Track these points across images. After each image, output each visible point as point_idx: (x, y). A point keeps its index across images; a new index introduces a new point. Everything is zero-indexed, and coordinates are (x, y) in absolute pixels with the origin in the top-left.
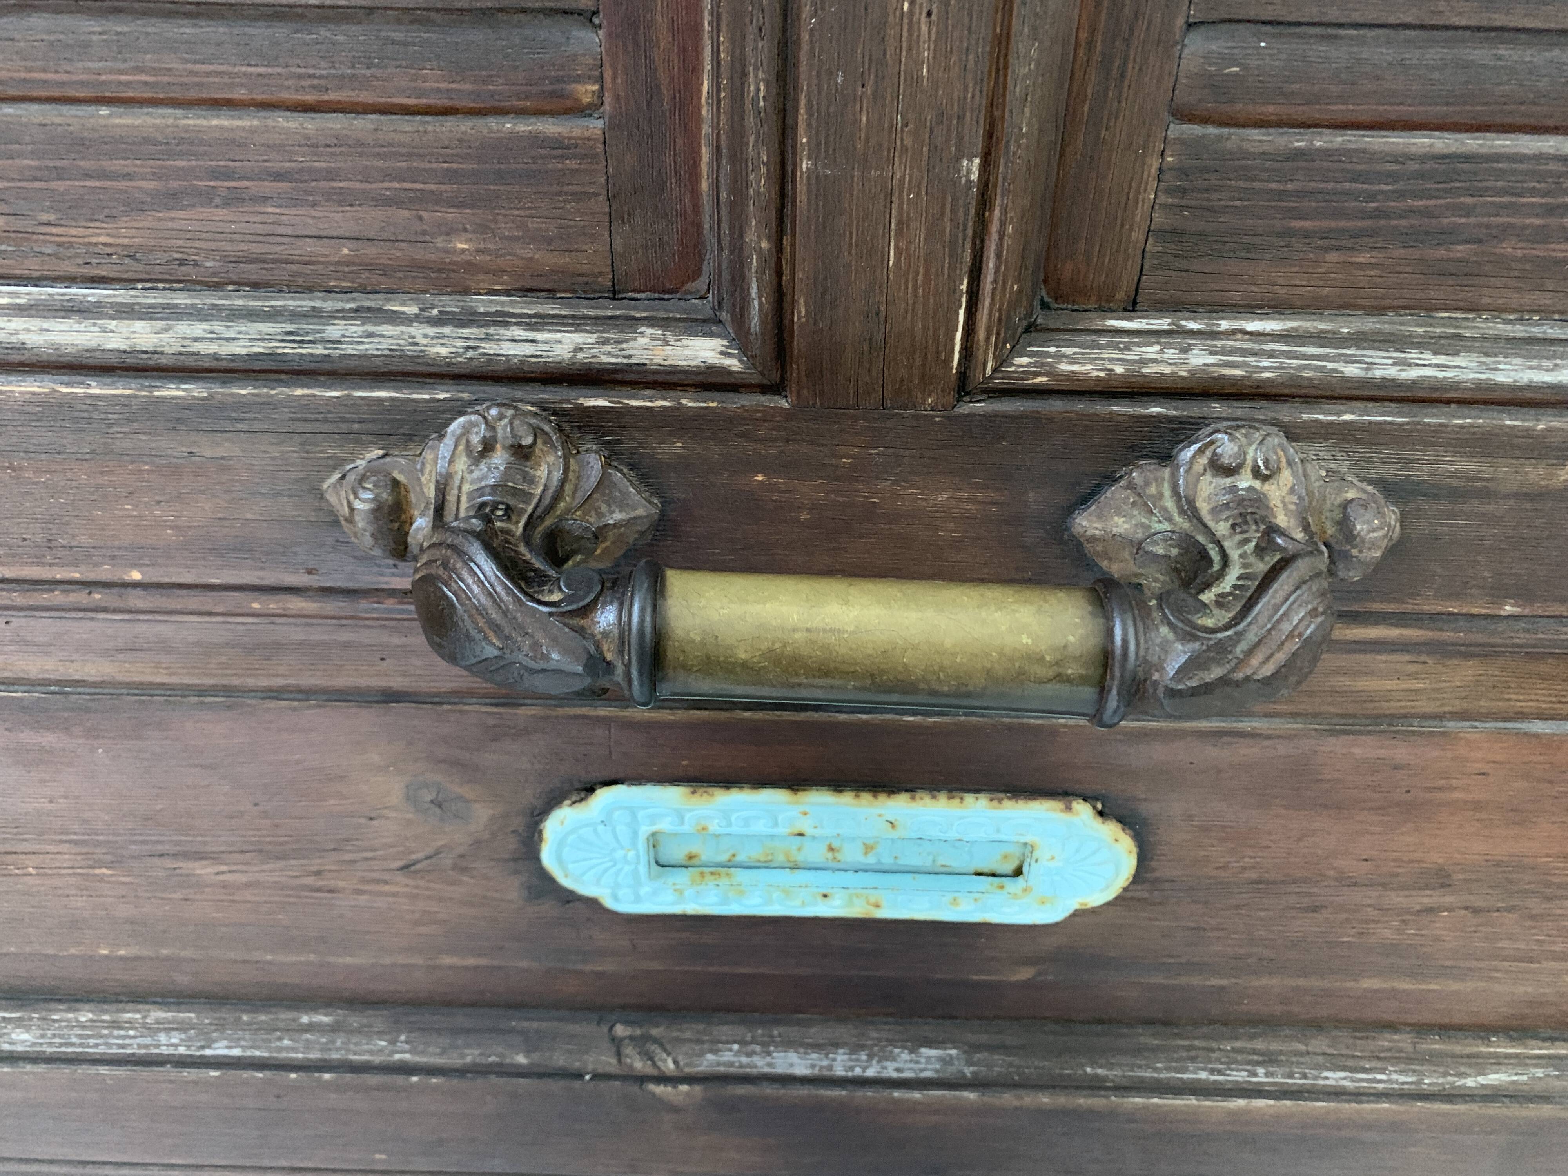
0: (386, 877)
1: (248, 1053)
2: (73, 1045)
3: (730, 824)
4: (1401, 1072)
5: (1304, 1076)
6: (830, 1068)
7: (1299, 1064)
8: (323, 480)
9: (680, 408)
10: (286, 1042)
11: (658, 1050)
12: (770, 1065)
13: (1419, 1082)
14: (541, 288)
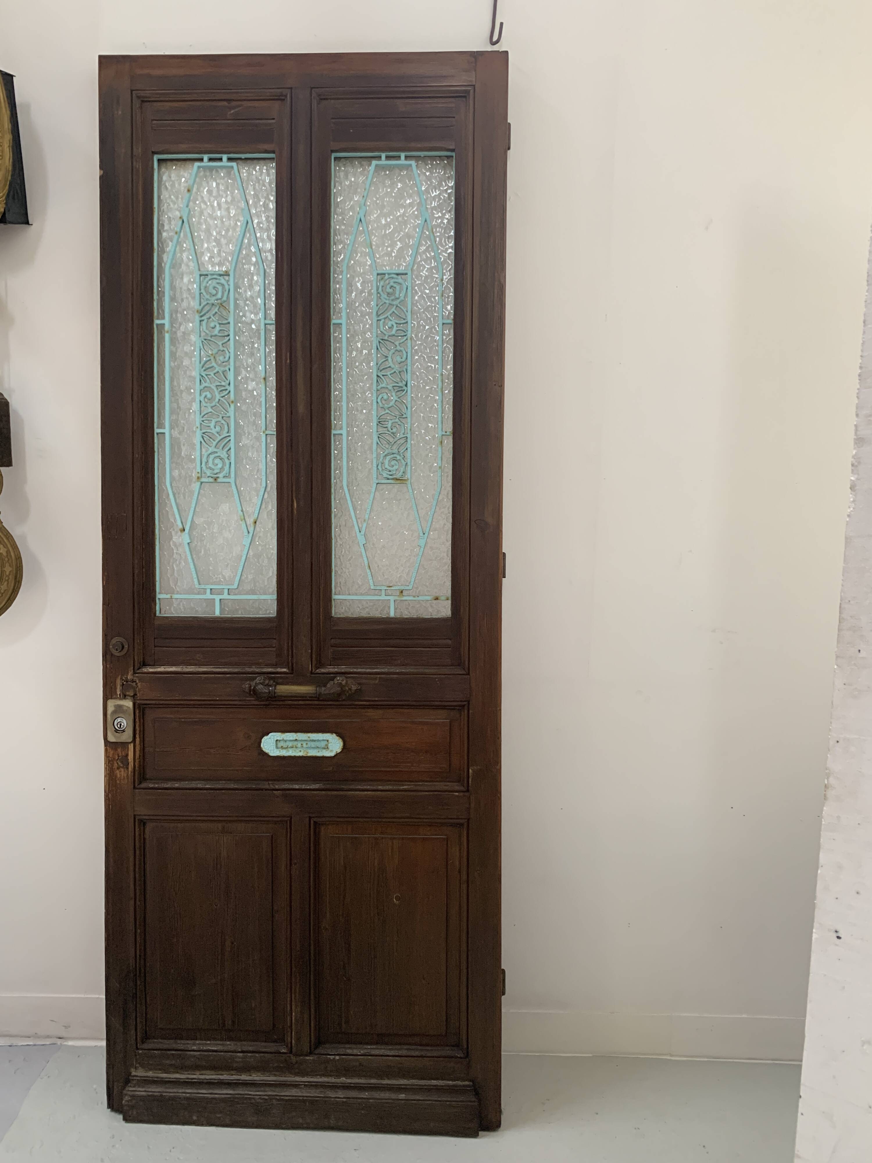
0: (238, 751)
1: (212, 787)
2: (185, 786)
4: (390, 786)
5: (375, 787)
6: (302, 787)
8: (242, 686)
9: (280, 677)
10: (217, 785)
11: (276, 785)
13: (393, 788)
14: (268, 665)
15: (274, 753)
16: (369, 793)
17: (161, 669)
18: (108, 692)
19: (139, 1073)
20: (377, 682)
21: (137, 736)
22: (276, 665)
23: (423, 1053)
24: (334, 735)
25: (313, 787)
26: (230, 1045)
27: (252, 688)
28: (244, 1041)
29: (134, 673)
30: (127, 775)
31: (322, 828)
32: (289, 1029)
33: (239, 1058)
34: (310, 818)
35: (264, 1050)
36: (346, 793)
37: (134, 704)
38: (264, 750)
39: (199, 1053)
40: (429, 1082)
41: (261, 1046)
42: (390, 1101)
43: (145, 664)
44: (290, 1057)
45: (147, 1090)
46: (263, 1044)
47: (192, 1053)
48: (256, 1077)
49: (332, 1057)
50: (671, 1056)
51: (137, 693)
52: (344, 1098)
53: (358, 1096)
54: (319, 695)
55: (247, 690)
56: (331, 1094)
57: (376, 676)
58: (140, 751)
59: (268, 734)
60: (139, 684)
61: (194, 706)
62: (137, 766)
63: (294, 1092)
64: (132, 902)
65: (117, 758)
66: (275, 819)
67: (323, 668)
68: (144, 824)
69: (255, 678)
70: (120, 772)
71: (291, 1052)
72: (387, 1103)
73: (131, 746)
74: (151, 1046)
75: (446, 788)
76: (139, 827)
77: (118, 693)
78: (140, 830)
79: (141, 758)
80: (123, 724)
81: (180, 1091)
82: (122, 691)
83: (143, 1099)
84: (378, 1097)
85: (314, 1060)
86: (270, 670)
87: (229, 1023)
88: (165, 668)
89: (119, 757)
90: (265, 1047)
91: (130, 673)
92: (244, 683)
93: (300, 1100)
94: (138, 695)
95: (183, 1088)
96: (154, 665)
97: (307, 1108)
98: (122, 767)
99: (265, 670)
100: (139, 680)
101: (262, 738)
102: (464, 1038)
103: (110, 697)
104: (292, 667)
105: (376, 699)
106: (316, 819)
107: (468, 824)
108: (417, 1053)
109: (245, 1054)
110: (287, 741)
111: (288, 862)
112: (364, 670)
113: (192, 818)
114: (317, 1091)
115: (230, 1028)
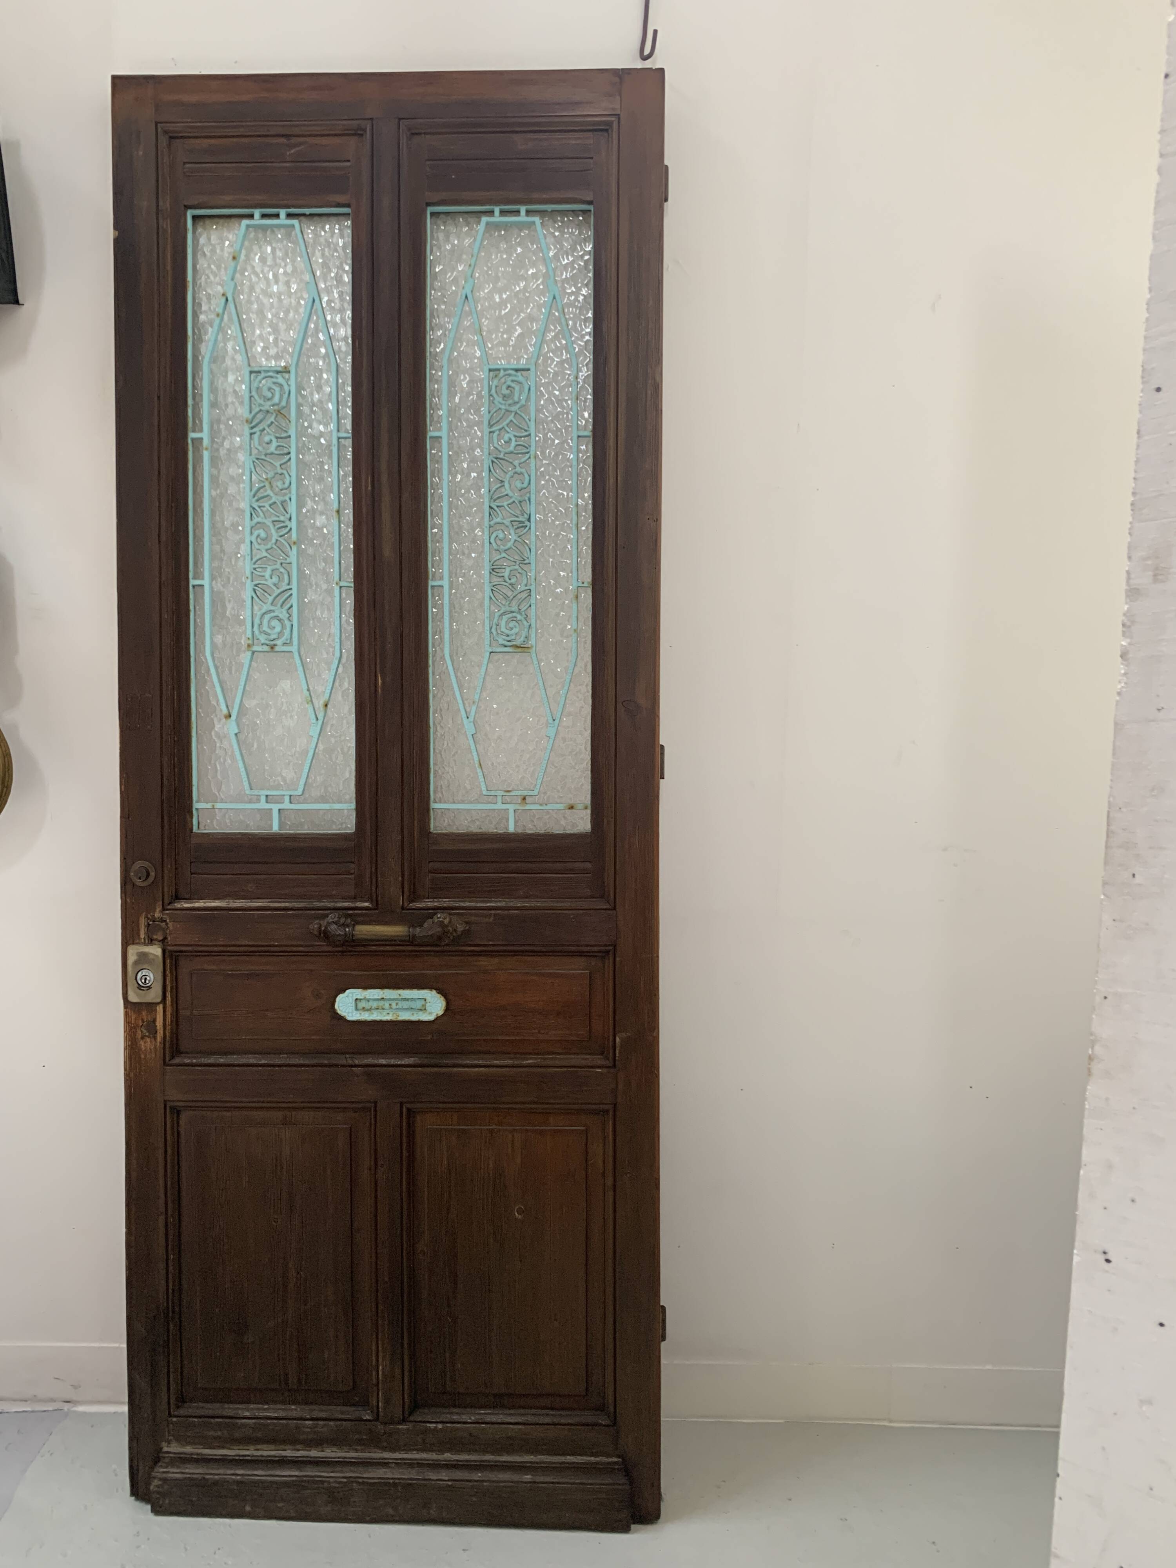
0: (305, 1014)
1: (269, 1062)
2: (232, 1061)
4: (510, 1061)
5: (490, 1062)
6: (390, 1062)
7: (489, 1060)
8: (309, 926)
9: (360, 913)
10: (277, 1060)
11: (355, 1060)
12: (378, 1062)
13: (514, 1063)
14: (345, 898)
15: (352, 1016)
16: (481, 1069)
17: (200, 904)
18: (128, 935)
19: (174, 1448)
20: (491, 920)
21: (168, 995)
22: (355, 898)
23: (555, 1420)
24: (434, 992)
25: (405, 1061)
26: (295, 1410)
27: (323, 929)
28: (314, 1404)
29: (164, 909)
30: (155, 1048)
31: (418, 1118)
32: (374, 1389)
33: (308, 1427)
34: (401, 1104)
35: (341, 1416)
36: (451, 1069)
37: (164, 952)
38: (339, 1012)
39: (253, 1421)
40: (563, 1458)
41: (337, 1411)
42: (511, 1484)
43: (177, 898)
44: (376, 1425)
45: (183, 1471)
46: (340, 1408)
47: (244, 1421)
48: (330, 1453)
49: (432, 1426)
51: (168, 936)
52: (449, 1480)
53: (468, 1478)
54: (413, 938)
55: (316, 932)
56: (433, 1476)
58: (172, 1014)
59: (344, 991)
60: (170, 925)
61: (244, 953)
62: (168, 1034)
63: (382, 1473)
64: (162, 1219)
65: (140, 1024)
66: (354, 1106)
67: (418, 901)
68: (178, 1112)
69: (327, 916)
70: (145, 1042)
71: (377, 1419)
72: (506, 1487)
73: (160, 1008)
74: (190, 1412)
75: (583, 1063)
76: (172, 1117)
77: (142, 936)
78: (173, 1121)
79: (174, 1024)
80: (148, 978)
81: (229, 1472)
82: (147, 933)
83: (178, 1483)
84: (495, 1480)
85: (407, 1429)
86: (346, 904)
87: (293, 1380)
88: (205, 903)
89: (143, 1021)
90: (342, 1413)
91: (158, 910)
92: (312, 923)
93: (390, 1483)
94: (169, 939)
95: (231, 1469)
96: (190, 899)
97: (399, 1494)
98: (147, 1036)
99: (340, 905)
100: (170, 918)
101: (336, 996)
102: (611, 1399)
103: (131, 942)
104: (377, 901)
105: (491, 943)
106: (408, 1105)
107: (615, 1111)
108: (547, 1420)
109: (316, 1422)
110: (371, 1001)
111: (373, 1163)
112: (473, 904)
113: (243, 1105)
114: (414, 1471)
115: (295, 1387)
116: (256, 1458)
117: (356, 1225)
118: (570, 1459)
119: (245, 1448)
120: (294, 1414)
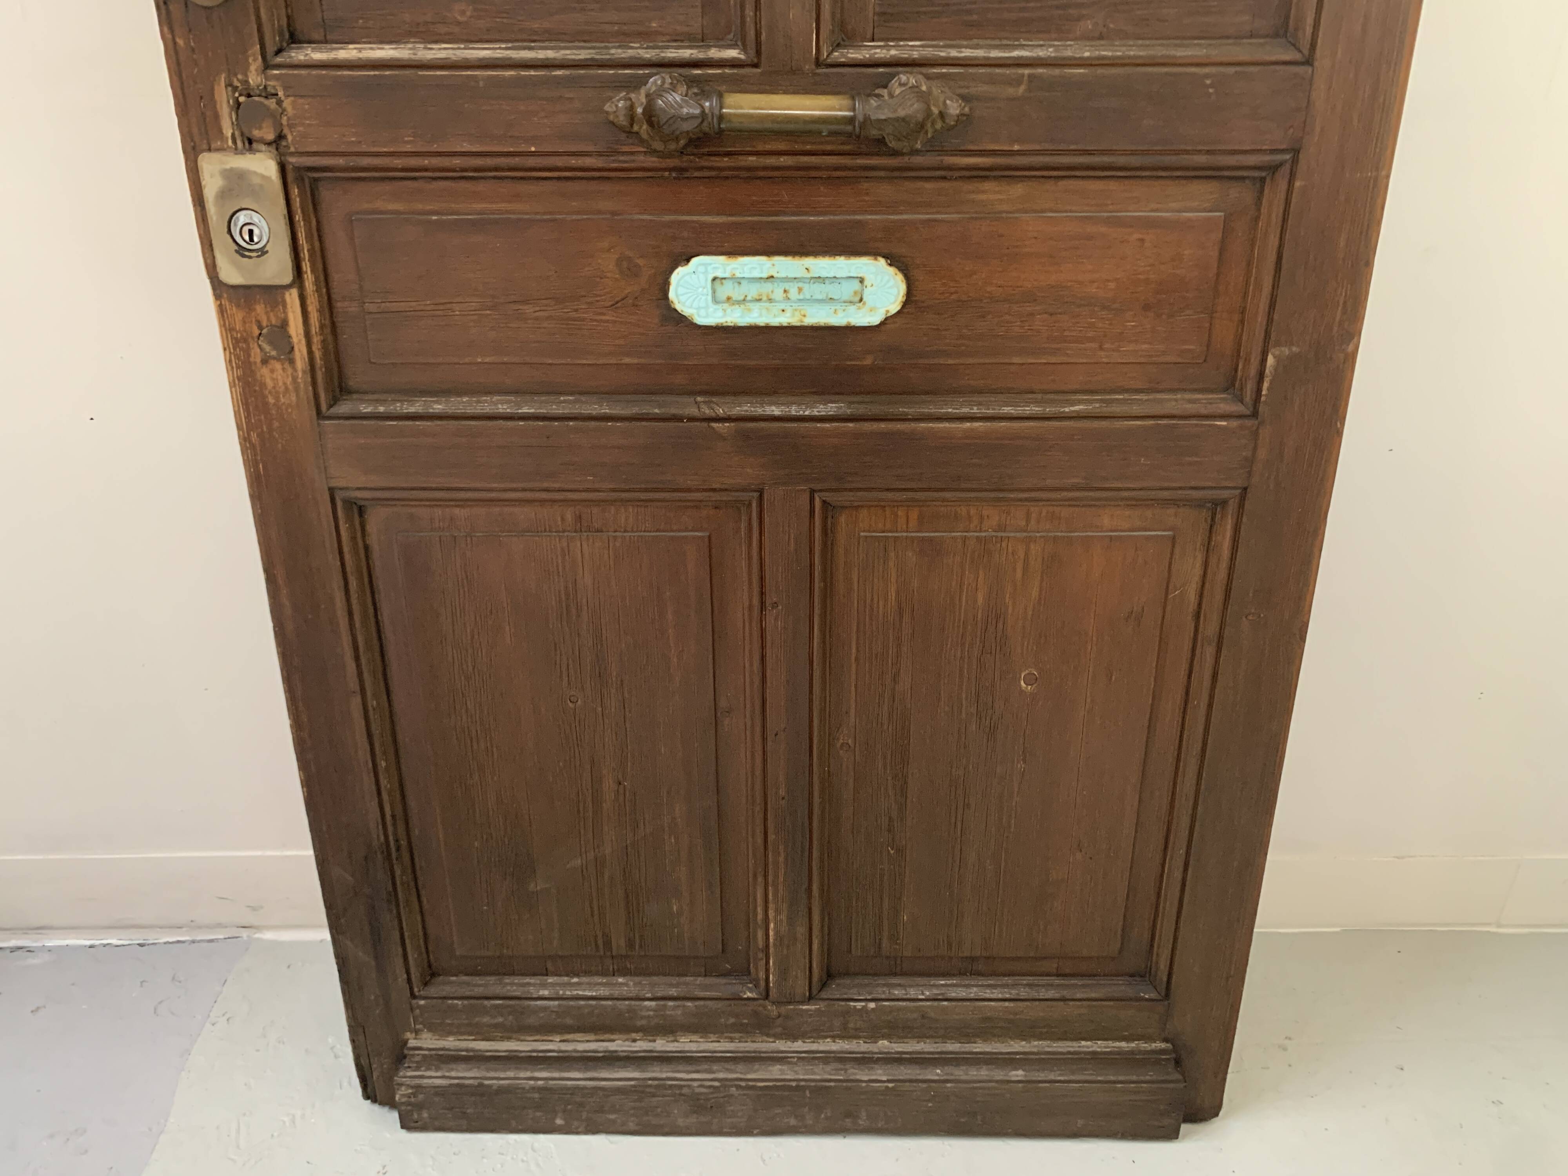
0: (604, 310)
1: (538, 411)
2: (461, 409)
3: (744, 272)
4: (1036, 407)
5: (994, 409)
6: (790, 411)
7: (991, 405)
8: (604, 106)
9: (725, 73)
10: (554, 407)
11: (716, 406)
12: (763, 411)
13: (1044, 410)
14: (679, 39)
15: (707, 316)
16: (976, 424)
17: (348, 53)
18: (195, 130)
19: (427, 1041)
20: (1021, 89)
21: (306, 266)
22: (702, 40)
23: (1066, 993)
24: (882, 261)
25: (820, 410)
26: (625, 985)
27: (640, 110)
28: (657, 975)
29: (267, 66)
30: (295, 379)
31: (843, 519)
32: (761, 955)
33: (648, 1009)
34: (812, 492)
35: (702, 994)
36: (913, 425)
37: (283, 168)
38: (679, 307)
39: (556, 1003)
40: (1075, 1044)
41: (695, 984)
42: (991, 1085)
43: (294, 39)
44: (765, 1007)
45: (447, 1074)
46: (700, 980)
47: (539, 1003)
48: (687, 1044)
49: (859, 1005)
50: (1499, 926)
51: (286, 131)
52: (889, 1081)
53: (920, 1077)
54: (863, 125)
55: (622, 120)
56: (862, 1075)
57: (1020, 71)
58: (320, 311)
59: (688, 260)
60: (287, 103)
61: (462, 175)
62: (318, 354)
63: (776, 1072)
64: (357, 700)
65: (256, 332)
66: (716, 496)
67: (852, 46)
68: (361, 511)
69: (642, 81)
70: (272, 371)
71: (767, 997)
72: (980, 1088)
73: (292, 297)
74: (447, 990)
75: (1191, 408)
76: (349, 519)
77: (228, 132)
78: (352, 526)
79: (328, 330)
80: (256, 232)
81: (522, 1074)
82: (237, 124)
83: (440, 1091)
84: (964, 1077)
85: (816, 1010)
86: (686, 53)
87: (619, 943)
88: (360, 50)
89: (261, 328)
90: (705, 988)
91: (253, 68)
92: (611, 98)
93: (792, 1086)
94: (290, 138)
95: (526, 1070)
96: (326, 42)
97: (807, 1100)
98: (274, 358)
99: (671, 54)
100: (285, 88)
101: (671, 272)
102: (1163, 966)
103: (205, 146)
104: (758, 43)
105: (1016, 147)
106: (827, 496)
107: (1241, 505)
108: (1051, 994)
109: (662, 1003)
110: (744, 282)
111: (756, 602)
112: (980, 53)
113: (493, 495)
114: (828, 1068)
115: (624, 952)
116: (567, 1054)
117: (723, 703)
118: (1086, 1045)
119: (545, 1038)
120: (624, 991)
